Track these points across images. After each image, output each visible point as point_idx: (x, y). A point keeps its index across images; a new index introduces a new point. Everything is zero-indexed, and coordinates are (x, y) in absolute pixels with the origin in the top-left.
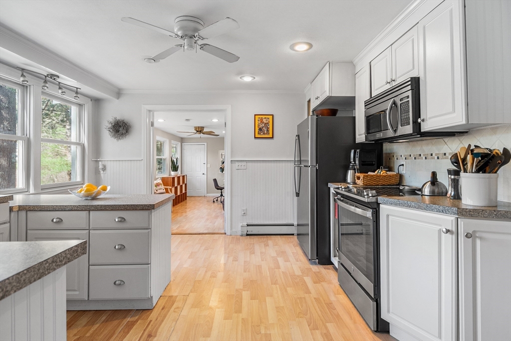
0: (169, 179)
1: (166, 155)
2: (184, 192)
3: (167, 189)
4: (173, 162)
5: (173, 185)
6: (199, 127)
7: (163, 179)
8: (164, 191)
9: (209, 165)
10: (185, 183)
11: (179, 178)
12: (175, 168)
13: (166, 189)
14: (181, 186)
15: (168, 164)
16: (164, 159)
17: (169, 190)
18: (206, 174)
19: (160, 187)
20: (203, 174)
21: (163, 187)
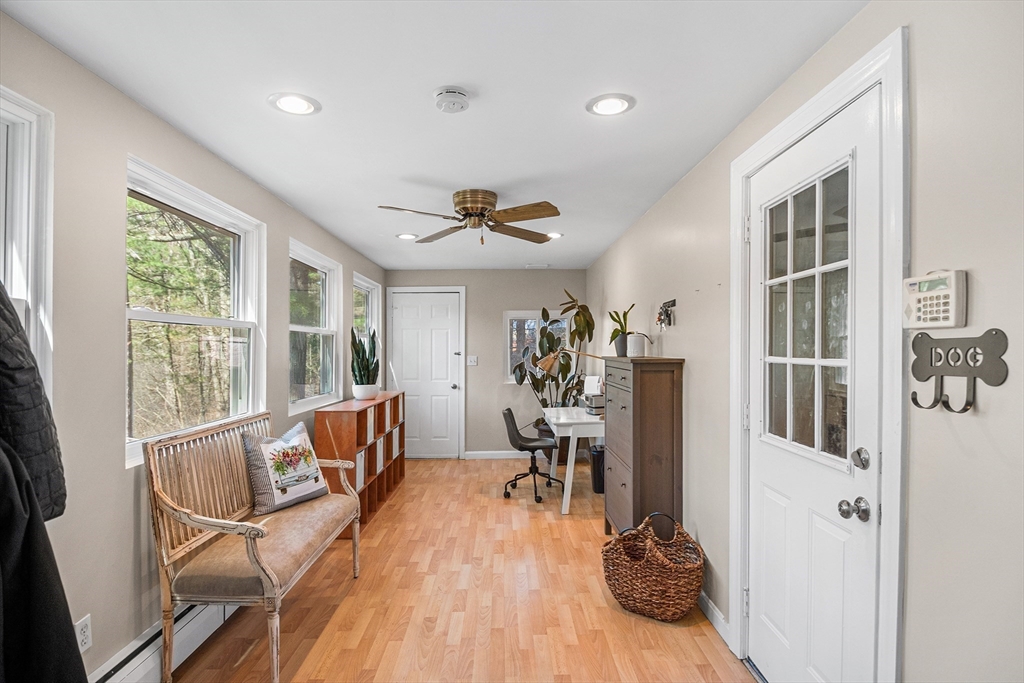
0: (345, 418)
1: (334, 321)
2: (396, 453)
3: (336, 470)
4: (357, 347)
5: (361, 440)
6: (474, 192)
7: (317, 426)
8: (323, 483)
9: (472, 359)
10: (401, 420)
11: (380, 408)
12: (366, 369)
13: (330, 474)
14: (389, 437)
15: (341, 356)
16: (326, 338)
17: (343, 476)
18: (463, 386)
19: (302, 468)
20: (455, 387)
21: (313, 465)
